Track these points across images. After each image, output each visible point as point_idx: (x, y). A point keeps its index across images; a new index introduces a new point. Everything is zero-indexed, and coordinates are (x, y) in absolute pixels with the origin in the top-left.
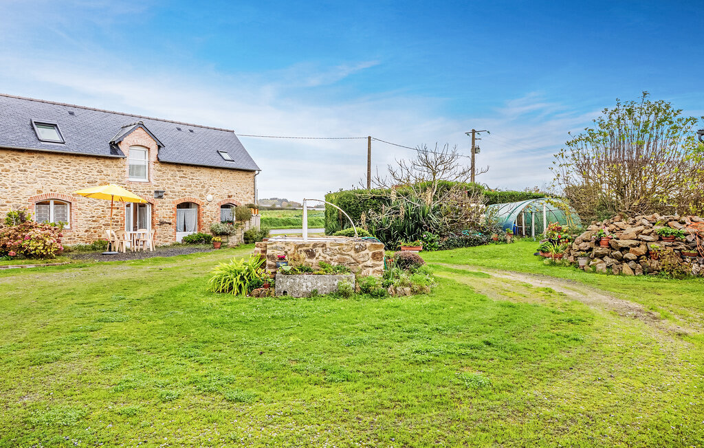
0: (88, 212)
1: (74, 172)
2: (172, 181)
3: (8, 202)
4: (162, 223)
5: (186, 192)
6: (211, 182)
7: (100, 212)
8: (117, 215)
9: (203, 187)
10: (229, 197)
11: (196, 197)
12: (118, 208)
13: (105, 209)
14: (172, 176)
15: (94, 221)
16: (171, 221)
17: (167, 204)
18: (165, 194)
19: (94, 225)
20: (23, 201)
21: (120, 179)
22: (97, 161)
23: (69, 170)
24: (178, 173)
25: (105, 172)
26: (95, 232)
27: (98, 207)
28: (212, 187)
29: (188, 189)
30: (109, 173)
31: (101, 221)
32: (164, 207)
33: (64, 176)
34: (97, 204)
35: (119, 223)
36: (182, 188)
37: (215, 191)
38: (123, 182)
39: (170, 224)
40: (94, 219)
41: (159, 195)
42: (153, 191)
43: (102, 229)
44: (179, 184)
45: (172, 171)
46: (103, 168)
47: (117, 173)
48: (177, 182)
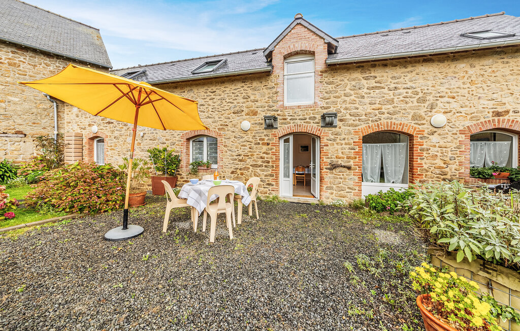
0: (234, 149)
1: (219, 102)
2: (353, 97)
3: (166, 140)
4: (334, 167)
5: (383, 113)
6: (443, 89)
7: (247, 149)
8: (267, 154)
9: (422, 100)
10: (498, 114)
11: (404, 121)
12: (268, 144)
13: (253, 145)
14: (354, 88)
15: (240, 161)
16: (351, 163)
17: (343, 136)
18: (341, 120)
19: (241, 165)
20: (177, 139)
21: (271, 104)
22: (243, 84)
23: (215, 100)
24: (364, 82)
25: (252, 98)
26: (242, 174)
27: (244, 143)
28: (446, 99)
29: (386, 108)
30: (258, 97)
31: (249, 160)
32: (338, 141)
33: (210, 108)
34: (243, 139)
35: (270, 164)
36: (373, 107)
37: (454, 105)
38: (274, 108)
39: (349, 168)
40: (240, 158)
41: (328, 121)
42: (319, 117)
43: (250, 170)
44: (367, 100)
45: (354, 80)
46: (250, 92)
47: (267, 96)
48: (363, 97)
